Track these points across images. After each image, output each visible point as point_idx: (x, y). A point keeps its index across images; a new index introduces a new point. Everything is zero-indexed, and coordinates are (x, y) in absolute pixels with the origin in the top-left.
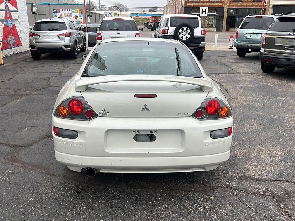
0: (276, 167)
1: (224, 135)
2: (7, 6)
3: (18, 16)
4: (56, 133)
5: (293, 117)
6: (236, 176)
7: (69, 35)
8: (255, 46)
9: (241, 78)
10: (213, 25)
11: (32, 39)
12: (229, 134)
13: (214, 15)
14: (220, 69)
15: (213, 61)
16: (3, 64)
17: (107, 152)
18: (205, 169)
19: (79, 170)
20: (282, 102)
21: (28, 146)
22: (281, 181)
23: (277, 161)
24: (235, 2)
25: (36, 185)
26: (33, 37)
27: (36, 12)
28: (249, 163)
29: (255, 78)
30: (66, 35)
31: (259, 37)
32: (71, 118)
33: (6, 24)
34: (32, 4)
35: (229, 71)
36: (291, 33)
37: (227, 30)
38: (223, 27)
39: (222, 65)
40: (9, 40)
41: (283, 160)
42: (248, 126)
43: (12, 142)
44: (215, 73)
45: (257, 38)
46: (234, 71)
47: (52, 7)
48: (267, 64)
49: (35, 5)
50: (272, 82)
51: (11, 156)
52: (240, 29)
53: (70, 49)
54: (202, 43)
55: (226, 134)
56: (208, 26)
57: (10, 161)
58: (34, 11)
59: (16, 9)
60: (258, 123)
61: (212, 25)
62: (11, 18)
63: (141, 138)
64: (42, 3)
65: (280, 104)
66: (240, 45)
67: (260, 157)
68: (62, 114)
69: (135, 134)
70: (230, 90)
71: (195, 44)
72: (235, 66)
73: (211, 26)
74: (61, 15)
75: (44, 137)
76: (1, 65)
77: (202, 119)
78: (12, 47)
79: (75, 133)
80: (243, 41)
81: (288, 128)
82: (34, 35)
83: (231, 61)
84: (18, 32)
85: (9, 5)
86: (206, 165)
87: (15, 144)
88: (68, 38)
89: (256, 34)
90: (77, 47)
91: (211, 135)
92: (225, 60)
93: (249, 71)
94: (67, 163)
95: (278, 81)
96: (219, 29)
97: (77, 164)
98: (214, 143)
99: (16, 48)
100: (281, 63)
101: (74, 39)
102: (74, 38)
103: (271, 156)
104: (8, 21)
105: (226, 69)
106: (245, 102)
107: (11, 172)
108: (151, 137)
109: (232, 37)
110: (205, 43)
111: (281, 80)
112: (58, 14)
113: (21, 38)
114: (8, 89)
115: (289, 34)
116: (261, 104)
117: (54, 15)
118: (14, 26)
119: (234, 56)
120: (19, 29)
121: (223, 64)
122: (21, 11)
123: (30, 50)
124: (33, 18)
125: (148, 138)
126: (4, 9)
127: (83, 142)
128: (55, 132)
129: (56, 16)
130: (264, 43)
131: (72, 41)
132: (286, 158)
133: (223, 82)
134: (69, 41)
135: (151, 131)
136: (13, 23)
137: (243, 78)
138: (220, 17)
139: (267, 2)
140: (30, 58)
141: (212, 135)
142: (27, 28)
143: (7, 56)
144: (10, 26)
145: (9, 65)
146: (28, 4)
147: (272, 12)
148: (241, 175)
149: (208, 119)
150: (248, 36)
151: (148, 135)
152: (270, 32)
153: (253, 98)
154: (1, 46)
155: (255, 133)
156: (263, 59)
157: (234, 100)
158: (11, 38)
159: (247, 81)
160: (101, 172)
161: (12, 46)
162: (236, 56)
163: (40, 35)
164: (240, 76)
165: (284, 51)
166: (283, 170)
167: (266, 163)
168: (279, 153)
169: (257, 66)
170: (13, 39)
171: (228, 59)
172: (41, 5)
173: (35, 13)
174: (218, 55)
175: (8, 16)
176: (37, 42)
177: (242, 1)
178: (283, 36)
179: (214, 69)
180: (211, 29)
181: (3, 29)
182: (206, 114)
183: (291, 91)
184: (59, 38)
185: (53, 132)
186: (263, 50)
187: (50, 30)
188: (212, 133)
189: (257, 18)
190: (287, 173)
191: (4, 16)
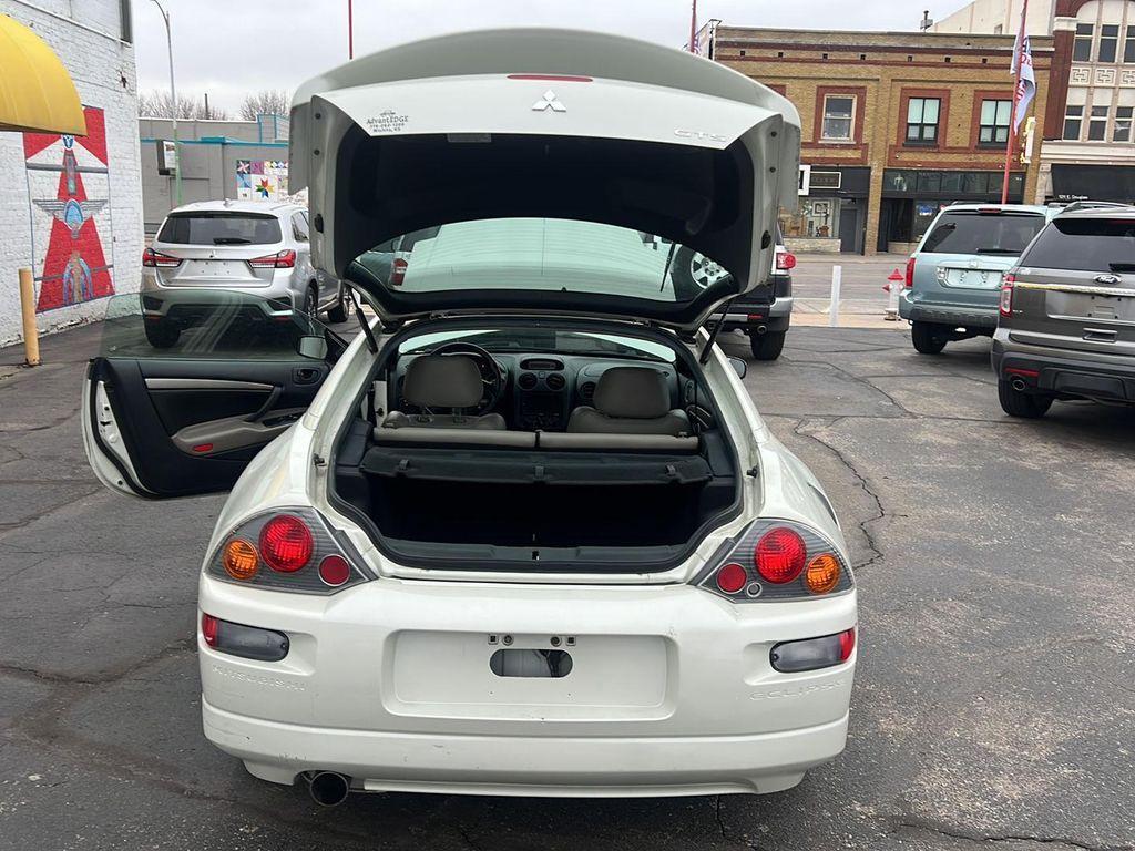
0: (1030, 787)
1: (819, 661)
2: (69, 154)
3: (106, 188)
4: (210, 639)
5: (1108, 592)
6: (876, 818)
7: (288, 261)
8: (979, 317)
9: (923, 437)
10: (830, 232)
11: (154, 272)
12: (842, 656)
13: (834, 194)
14: (845, 400)
15: (823, 366)
16: (40, 364)
17: (392, 715)
18: (753, 786)
19: (286, 778)
20: (1071, 534)
21: (109, 681)
22: (1045, 841)
23: (1035, 761)
24: (910, 149)
25: (125, 832)
26: (155, 265)
27: (174, 169)
28: (929, 767)
29: (975, 435)
30: (278, 262)
31: (993, 282)
32: (269, 583)
33: (61, 217)
34: (160, 144)
35: (879, 410)
36: (1105, 277)
37: (883, 247)
38: (868, 237)
39: (854, 384)
40: (66, 275)
41: (1057, 760)
42: (934, 623)
43: (51, 666)
44: (824, 413)
45: (984, 286)
46: (897, 410)
47: (233, 154)
48: (1018, 385)
49: (173, 144)
50: (1039, 454)
51: (43, 715)
52: (923, 250)
53: (289, 312)
54: (778, 300)
55: (831, 657)
56: (810, 234)
57: (35, 737)
58: (167, 166)
59: (101, 165)
60: (976, 611)
61: (825, 229)
62: (80, 194)
63: (518, 663)
64: (199, 140)
65: (1063, 541)
66: (924, 311)
67: (971, 746)
68: (235, 570)
69: (494, 649)
70: (878, 482)
71: (753, 303)
72: (903, 389)
73: (822, 233)
74: (265, 183)
75: (169, 646)
76: (32, 366)
77: (742, 597)
78: (76, 299)
79: (279, 640)
80: (932, 296)
81: (1087, 636)
82: (161, 260)
83: (887, 367)
84: (103, 246)
85: (78, 149)
86: (755, 770)
87: (58, 670)
88: (283, 274)
89: (983, 271)
90: (316, 304)
91: (773, 659)
92: (869, 365)
93: (956, 409)
94: (244, 752)
95: (1060, 450)
96: (852, 244)
97: (281, 757)
98: (785, 688)
99: (92, 303)
100: (1071, 384)
101: (307, 277)
102: (306, 272)
103: (1016, 742)
105: (870, 400)
106: (930, 528)
107: (37, 777)
108: (555, 661)
109: (896, 277)
110: (791, 302)
111: (1073, 447)
112: (256, 179)
113: (112, 266)
114: (50, 458)
115: (1097, 280)
116: (991, 538)
117: (240, 181)
118: (89, 225)
119: (901, 350)
120: (108, 234)
121: (857, 380)
122: (118, 172)
123: (140, 312)
124: (161, 191)
125: (544, 664)
126: (59, 162)
127: (305, 674)
128: (206, 634)
129: (246, 186)
130: (1007, 310)
131: (299, 282)
132: (1072, 753)
133: (854, 451)
134: (286, 282)
135: (555, 640)
136: (86, 214)
137: (931, 437)
138: (854, 200)
139: (1029, 152)
140: (142, 342)
141: (778, 658)
142: (135, 232)
143: (55, 331)
144: (74, 223)
145: (62, 365)
146: (148, 141)
147: (1049, 189)
148: (898, 812)
149: (763, 598)
150: (953, 280)
151: (543, 652)
152: (1027, 271)
153: (963, 515)
154: (38, 296)
155: (961, 649)
156: (1004, 368)
157: (891, 521)
158: (77, 266)
159: (944, 449)
160: (368, 787)
161: (76, 294)
162: (909, 350)
163: (181, 261)
164: (918, 428)
165: (1080, 340)
166: (1055, 798)
167: (993, 769)
168: (1046, 732)
169: (984, 391)
170: (83, 272)
171: (878, 361)
172: (196, 145)
173: (171, 173)
174: (840, 344)
175: (72, 187)
176: (169, 283)
177: (938, 146)
178: (1074, 287)
179: (823, 396)
180: (820, 243)
181: (48, 233)
182: (755, 579)
183: (1110, 490)
184: (252, 270)
185: (200, 635)
186: (1001, 334)
187: (218, 242)
188: (779, 651)
189: (983, 213)
190: (1072, 810)
191: (57, 187)
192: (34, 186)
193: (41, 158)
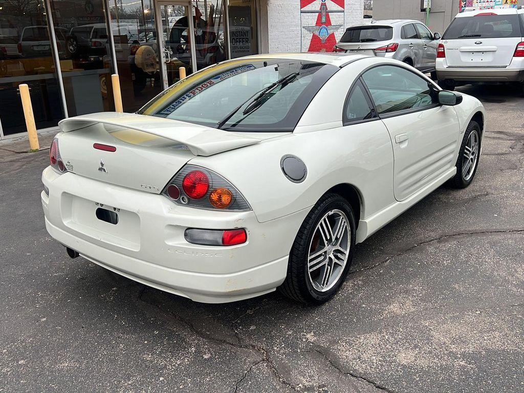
2: (323, 5)
3: (343, 19)
6: (309, 343)
17: (65, 225)
22: (378, 387)
28: (379, 333)
30: (387, 49)
33: (317, 33)
58: (424, 7)
59: (340, 8)
62: (328, 22)
69: (97, 207)
77: (179, 203)
85: (329, 2)
88: (390, 55)
104: (321, 29)
118: (332, 36)
122: (350, 11)
126: (318, 9)
127: (48, 203)
141: (188, 235)
144: (324, 36)
148: (325, 344)
149: (188, 205)
173: (425, 11)
175: (324, 20)
182: (184, 195)
184: (375, 54)
187: (363, 41)
188: (191, 232)
191: (316, 20)
192: (304, 21)
193: (309, 8)
